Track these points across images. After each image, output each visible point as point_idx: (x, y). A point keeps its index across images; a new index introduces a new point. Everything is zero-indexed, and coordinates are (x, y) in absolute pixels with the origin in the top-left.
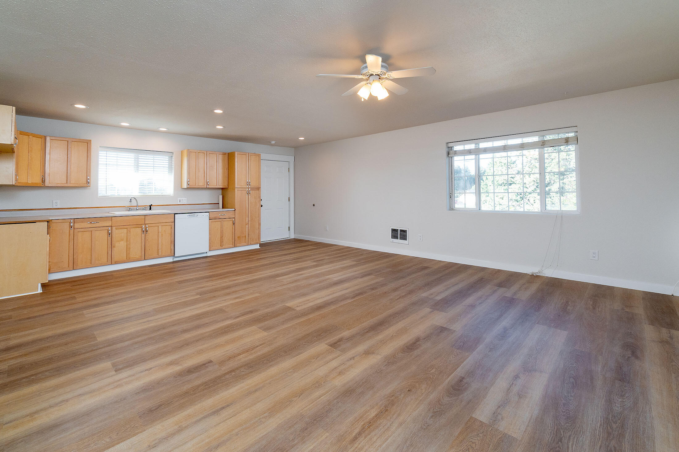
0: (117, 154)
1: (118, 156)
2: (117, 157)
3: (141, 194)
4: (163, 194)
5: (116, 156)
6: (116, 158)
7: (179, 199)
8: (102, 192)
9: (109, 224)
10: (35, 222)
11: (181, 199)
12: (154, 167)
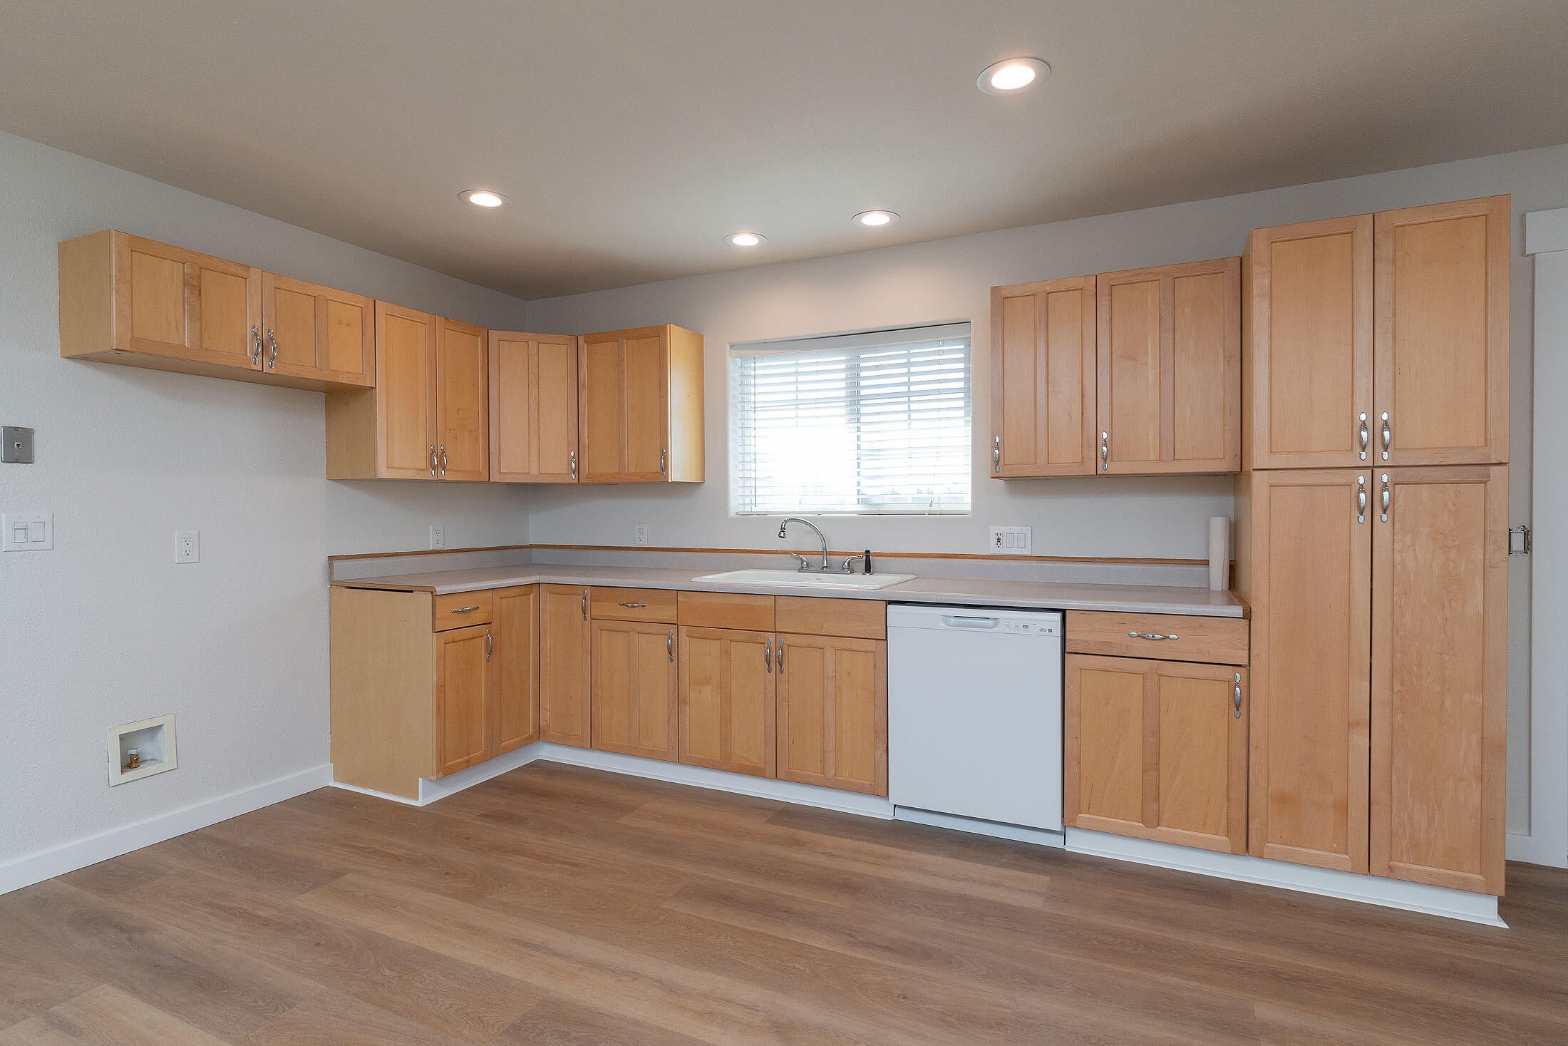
0: (794, 362)
1: (800, 370)
2: (797, 373)
3: (861, 508)
4: (935, 507)
5: (792, 370)
6: (793, 379)
7: (994, 529)
8: (738, 501)
9: (668, 613)
10: (412, 592)
11: (1003, 529)
12: (909, 394)
